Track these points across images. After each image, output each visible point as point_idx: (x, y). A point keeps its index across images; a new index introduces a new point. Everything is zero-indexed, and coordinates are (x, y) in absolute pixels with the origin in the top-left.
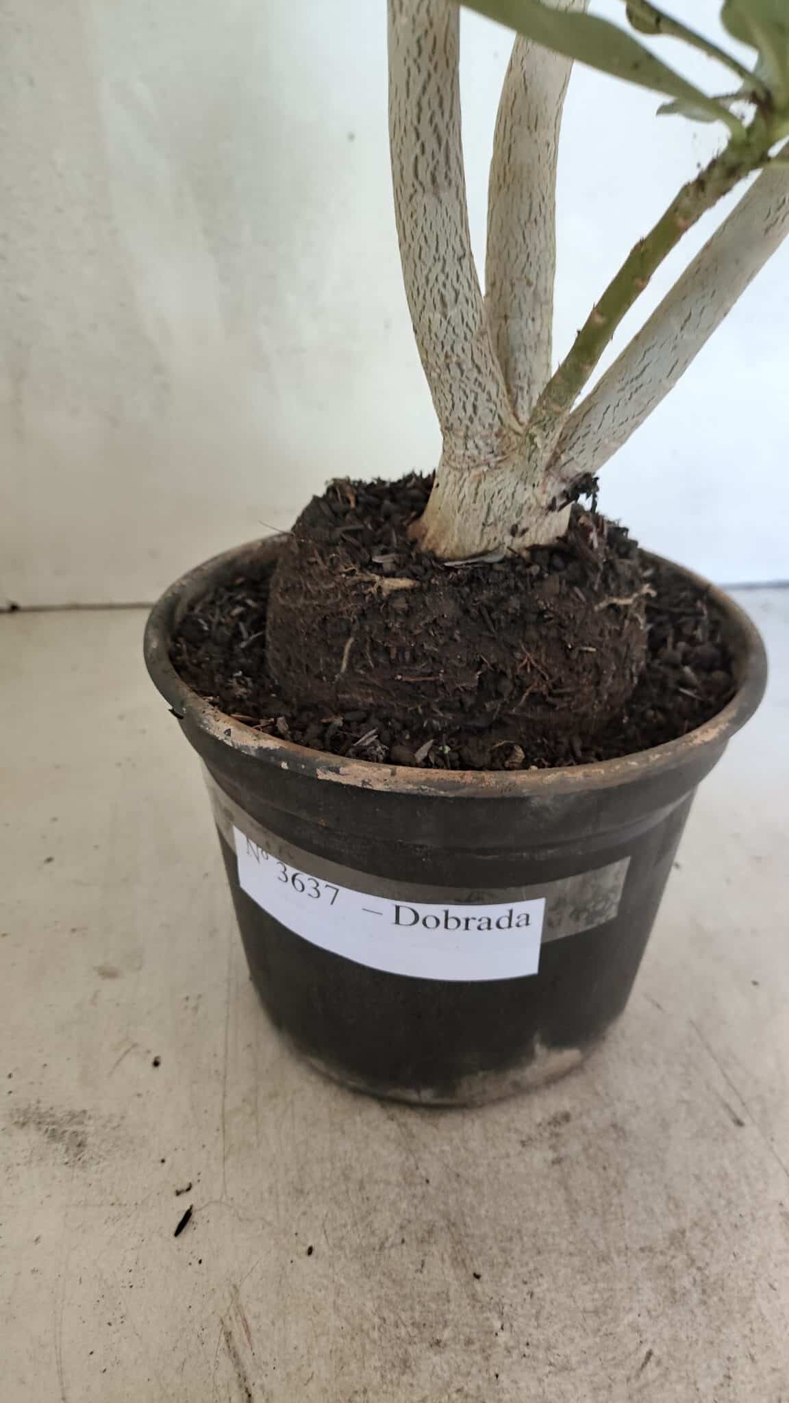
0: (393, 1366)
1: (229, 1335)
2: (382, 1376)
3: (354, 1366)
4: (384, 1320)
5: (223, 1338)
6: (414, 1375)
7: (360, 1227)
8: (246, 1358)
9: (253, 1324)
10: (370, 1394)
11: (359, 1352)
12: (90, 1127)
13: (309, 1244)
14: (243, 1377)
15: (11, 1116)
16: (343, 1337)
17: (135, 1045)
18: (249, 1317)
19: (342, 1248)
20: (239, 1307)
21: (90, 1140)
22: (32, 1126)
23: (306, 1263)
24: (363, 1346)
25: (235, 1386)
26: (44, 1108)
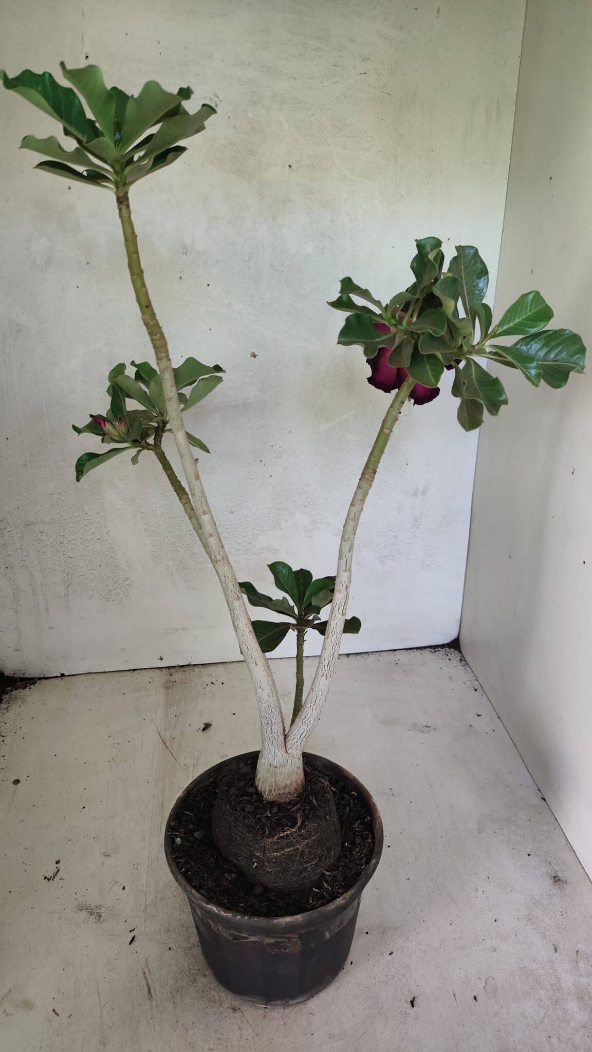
0: (191, 981)
1: (144, 973)
2: (188, 984)
3: (180, 981)
4: (190, 969)
5: (143, 974)
6: (196, 983)
7: (186, 941)
8: (149, 978)
9: (151, 970)
10: (184, 989)
11: (182, 978)
12: (103, 910)
13: (170, 946)
14: (148, 984)
15: (77, 907)
16: (177, 973)
17: (117, 882)
18: (150, 968)
19: (179, 948)
20: (148, 966)
21: (103, 915)
22: (84, 910)
23: (168, 952)
24: (183, 976)
25: (146, 986)
26: (88, 904)
